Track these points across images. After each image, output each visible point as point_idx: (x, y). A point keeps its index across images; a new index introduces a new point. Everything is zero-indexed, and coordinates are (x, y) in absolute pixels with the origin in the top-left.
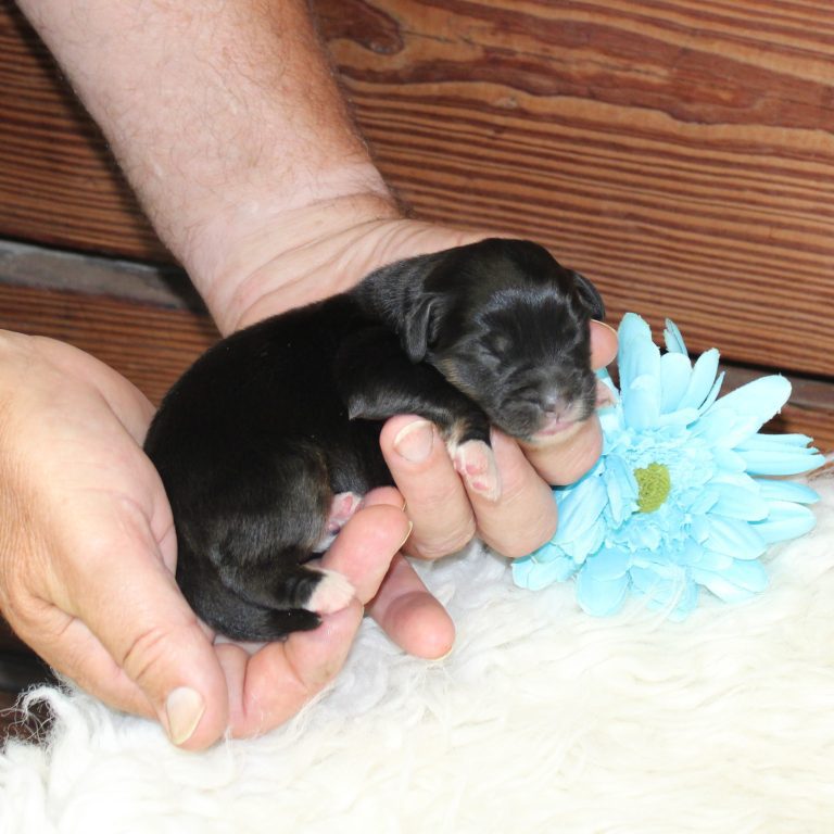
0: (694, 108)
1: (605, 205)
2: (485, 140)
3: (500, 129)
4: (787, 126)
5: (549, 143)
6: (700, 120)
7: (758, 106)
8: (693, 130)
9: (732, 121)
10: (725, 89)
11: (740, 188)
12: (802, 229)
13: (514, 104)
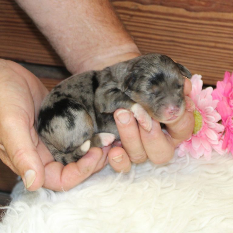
0: (193, 7)
1: (164, 38)
2: (127, 19)
3: (132, 16)
4: (223, 12)
5: (148, 20)
6: (195, 11)
7: (213, 6)
8: (193, 14)
9: (205, 11)
10: (203, 1)
11: (206, 31)
12: (225, 43)
13: (137, 8)
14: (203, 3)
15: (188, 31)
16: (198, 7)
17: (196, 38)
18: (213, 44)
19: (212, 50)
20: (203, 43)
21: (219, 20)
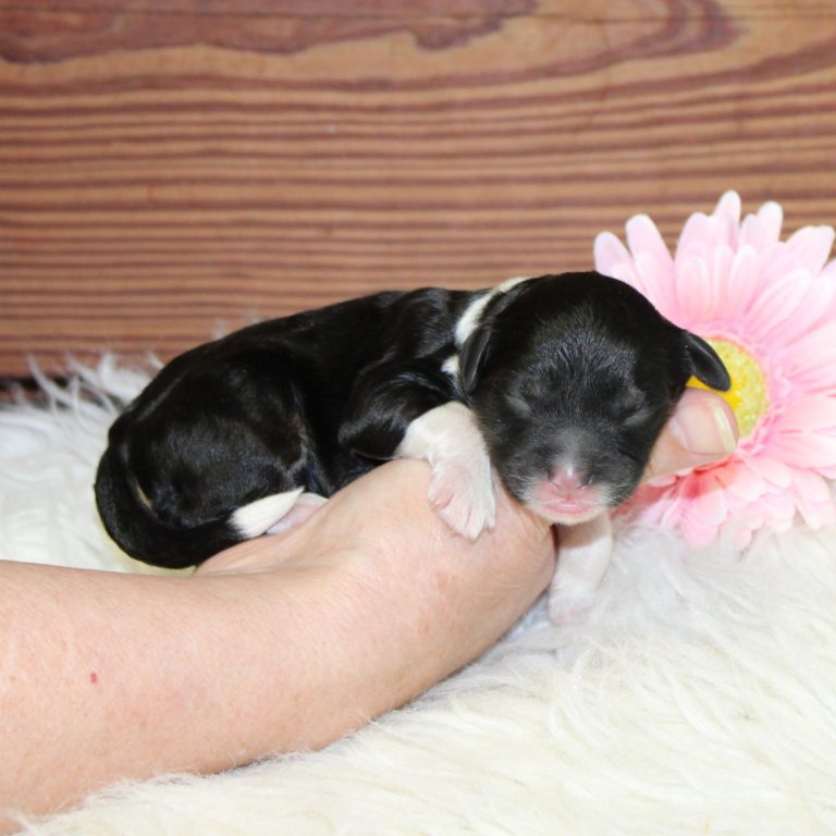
0: (33, 44)
4: (157, 45)
6: (43, 57)
7: (118, 25)
8: (35, 73)
9: (85, 51)
10: (74, 10)
11: (106, 141)
12: (191, 181)
14: (73, 19)
15: (26, 152)
16: (54, 40)
17: (65, 176)
18: (140, 193)
19: (140, 217)
20: (97, 195)
21: (151, 82)
